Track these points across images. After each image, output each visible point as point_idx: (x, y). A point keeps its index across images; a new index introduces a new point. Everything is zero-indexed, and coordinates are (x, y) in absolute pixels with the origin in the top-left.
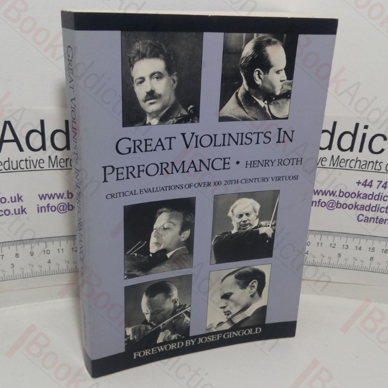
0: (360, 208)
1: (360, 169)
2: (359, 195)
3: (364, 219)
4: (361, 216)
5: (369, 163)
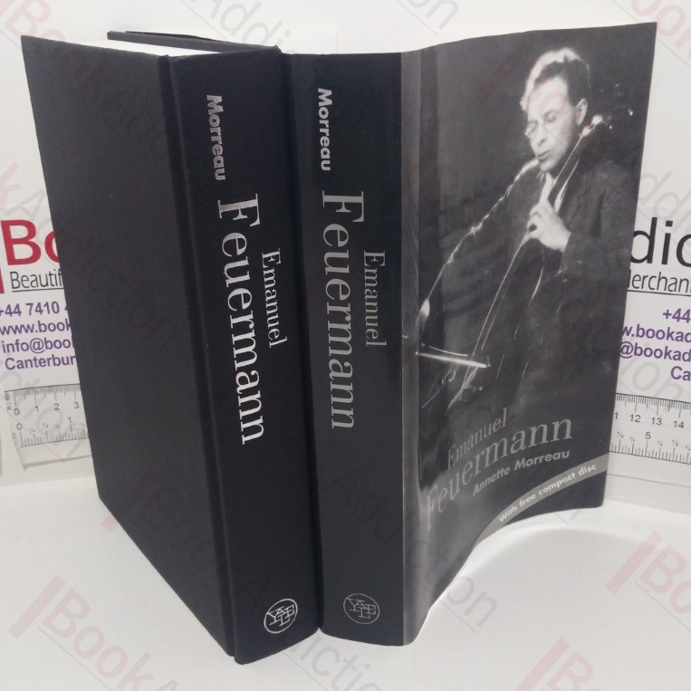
0: (674, 356)
1: (667, 291)
2: (670, 335)
3: (683, 375)
4: (677, 370)
5: (681, 281)
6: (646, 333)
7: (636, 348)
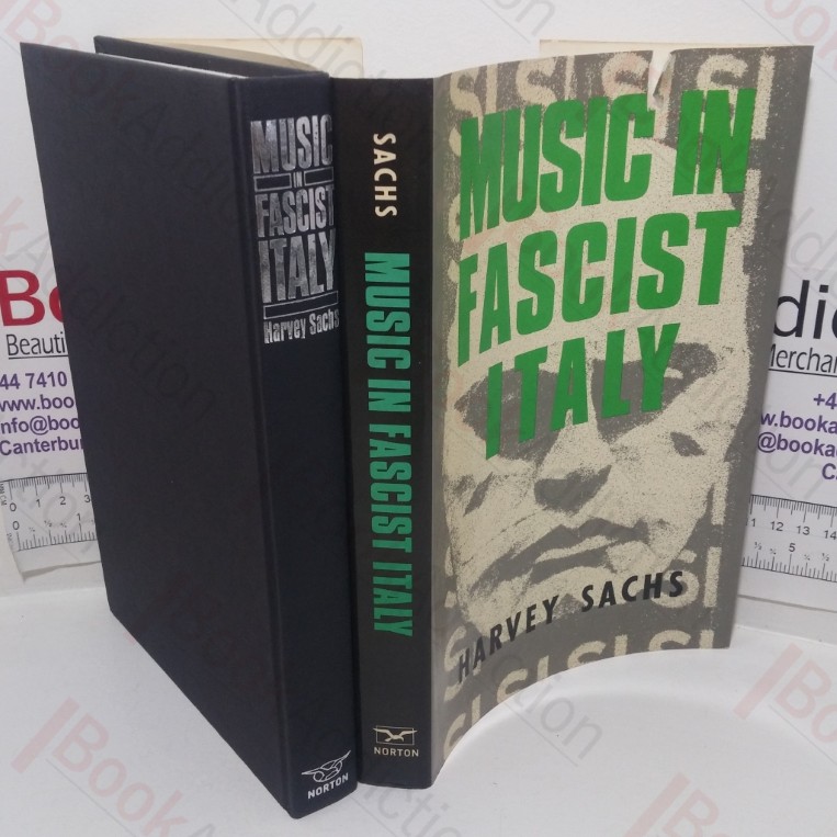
0: (827, 452)
1: (820, 372)
2: (822, 425)
4: (829, 469)
6: (792, 422)
7: (780, 440)
